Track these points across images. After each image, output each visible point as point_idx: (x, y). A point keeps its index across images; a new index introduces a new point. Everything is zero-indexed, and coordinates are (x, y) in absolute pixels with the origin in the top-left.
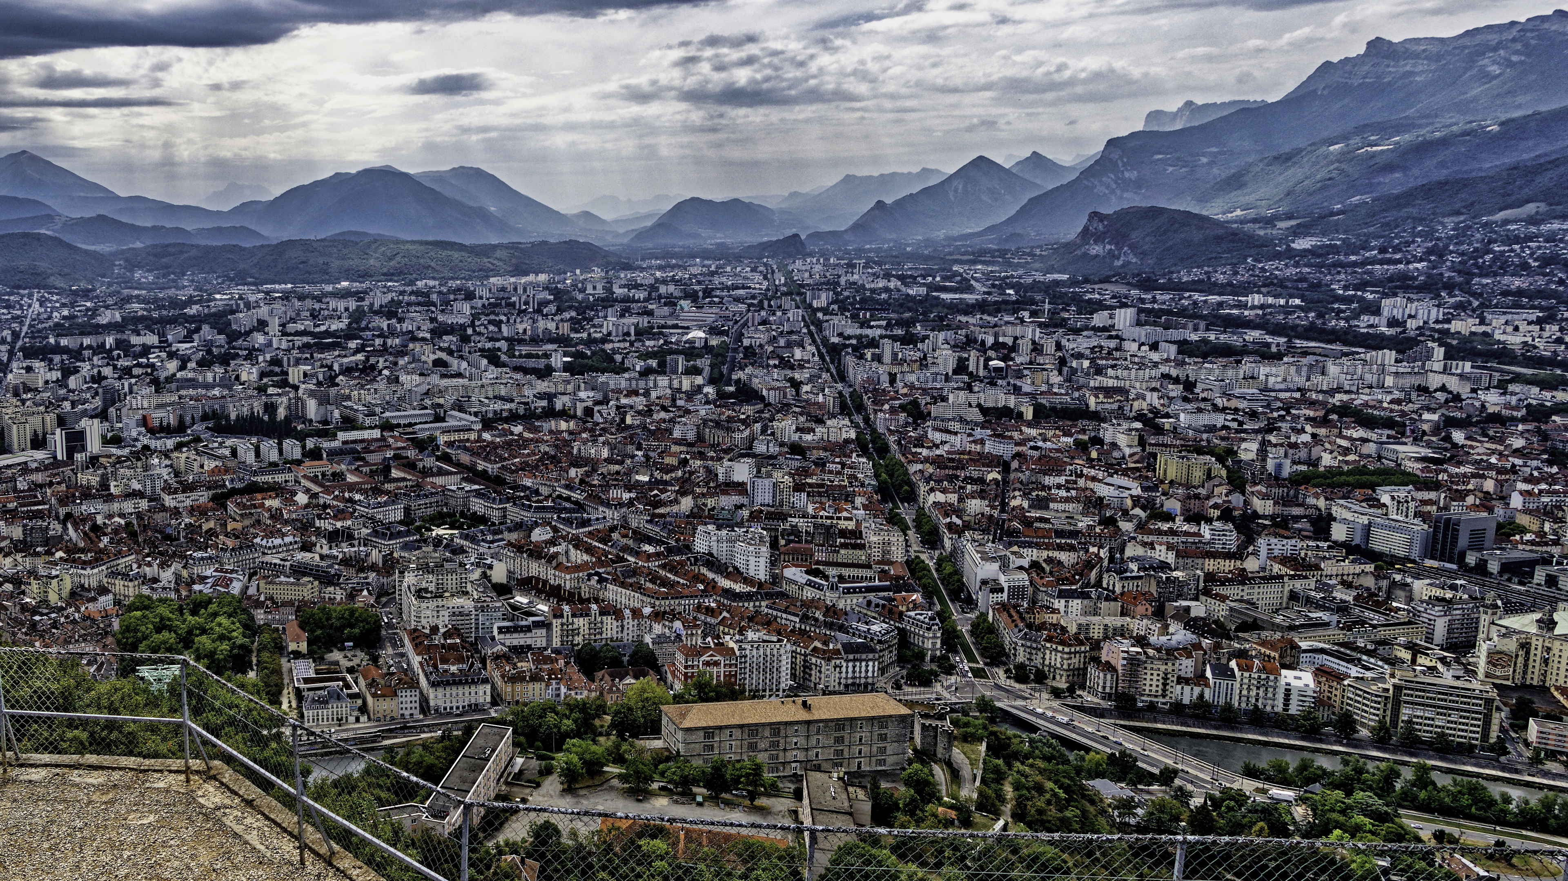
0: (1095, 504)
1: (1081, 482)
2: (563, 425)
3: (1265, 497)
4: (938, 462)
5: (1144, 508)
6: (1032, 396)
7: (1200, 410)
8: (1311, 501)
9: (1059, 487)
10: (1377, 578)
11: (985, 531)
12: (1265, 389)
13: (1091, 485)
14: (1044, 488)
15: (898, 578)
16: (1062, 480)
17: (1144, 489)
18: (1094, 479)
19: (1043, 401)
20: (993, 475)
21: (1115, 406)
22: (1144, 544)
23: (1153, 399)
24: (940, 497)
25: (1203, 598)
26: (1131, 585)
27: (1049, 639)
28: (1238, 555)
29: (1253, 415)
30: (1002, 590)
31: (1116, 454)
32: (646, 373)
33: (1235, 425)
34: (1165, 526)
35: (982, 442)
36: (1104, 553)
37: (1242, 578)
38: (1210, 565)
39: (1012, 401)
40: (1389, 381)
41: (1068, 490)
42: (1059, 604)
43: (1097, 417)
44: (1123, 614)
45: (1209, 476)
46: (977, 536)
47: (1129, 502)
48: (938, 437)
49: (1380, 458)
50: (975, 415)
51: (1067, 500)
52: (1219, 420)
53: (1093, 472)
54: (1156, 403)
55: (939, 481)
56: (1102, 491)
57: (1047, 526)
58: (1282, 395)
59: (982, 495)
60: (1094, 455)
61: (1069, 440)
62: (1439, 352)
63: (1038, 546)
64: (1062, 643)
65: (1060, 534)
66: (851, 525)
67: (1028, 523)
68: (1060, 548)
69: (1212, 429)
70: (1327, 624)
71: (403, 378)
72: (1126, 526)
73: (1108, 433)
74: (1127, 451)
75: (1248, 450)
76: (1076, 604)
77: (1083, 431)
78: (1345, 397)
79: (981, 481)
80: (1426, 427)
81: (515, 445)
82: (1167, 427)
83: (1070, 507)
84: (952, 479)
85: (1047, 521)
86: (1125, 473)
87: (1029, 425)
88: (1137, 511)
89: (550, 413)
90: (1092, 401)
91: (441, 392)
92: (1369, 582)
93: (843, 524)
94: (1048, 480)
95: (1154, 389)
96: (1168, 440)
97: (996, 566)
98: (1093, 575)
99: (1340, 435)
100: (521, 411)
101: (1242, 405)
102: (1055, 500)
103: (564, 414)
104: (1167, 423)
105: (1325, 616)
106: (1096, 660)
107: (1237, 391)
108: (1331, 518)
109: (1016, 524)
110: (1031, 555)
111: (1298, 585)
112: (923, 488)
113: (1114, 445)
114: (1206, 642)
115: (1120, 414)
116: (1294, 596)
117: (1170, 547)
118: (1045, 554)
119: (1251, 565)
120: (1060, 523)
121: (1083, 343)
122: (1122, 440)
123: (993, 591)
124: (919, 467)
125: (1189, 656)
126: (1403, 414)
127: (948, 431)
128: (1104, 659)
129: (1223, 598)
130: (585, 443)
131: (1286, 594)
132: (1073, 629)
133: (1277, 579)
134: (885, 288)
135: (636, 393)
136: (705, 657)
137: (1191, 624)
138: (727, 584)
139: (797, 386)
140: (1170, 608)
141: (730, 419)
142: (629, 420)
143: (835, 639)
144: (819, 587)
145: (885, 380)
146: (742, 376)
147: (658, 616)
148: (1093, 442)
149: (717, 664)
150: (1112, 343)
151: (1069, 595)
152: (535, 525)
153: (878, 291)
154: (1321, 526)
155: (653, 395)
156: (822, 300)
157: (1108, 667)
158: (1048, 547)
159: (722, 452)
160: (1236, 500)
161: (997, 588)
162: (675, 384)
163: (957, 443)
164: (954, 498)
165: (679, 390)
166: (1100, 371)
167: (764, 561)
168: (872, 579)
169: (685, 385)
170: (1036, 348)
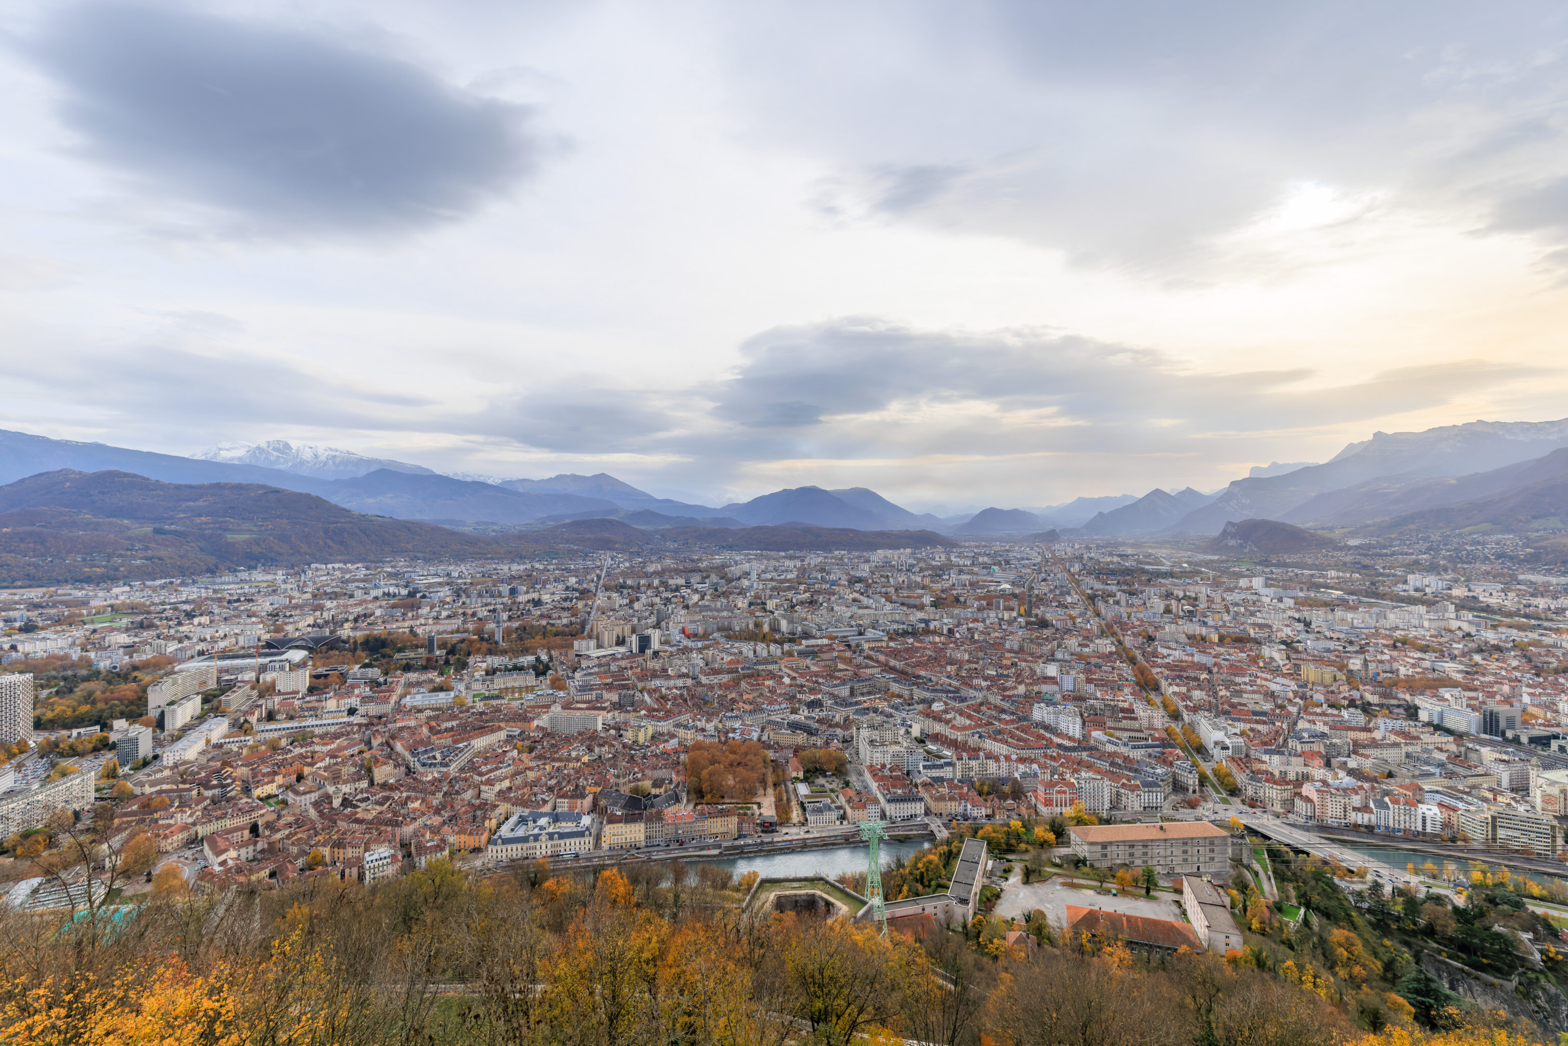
0: (1272, 695)
1: (1259, 681)
2: (937, 639)
3: (1372, 692)
4: (1167, 666)
5: (1301, 698)
6: (1216, 628)
7: (1318, 639)
8: (1401, 696)
9: (1245, 684)
10: (1458, 745)
11: (1209, 710)
12: (1353, 627)
13: (1264, 683)
14: (1236, 684)
15: (1163, 740)
16: (1247, 679)
17: (1300, 686)
18: (1266, 680)
19: (1222, 631)
20: (1204, 676)
21: (1266, 635)
22: (1309, 721)
23: (1288, 631)
24: (1176, 689)
25: (1353, 756)
26: (1307, 748)
27: (1267, 781)
28: (1367, 729)
29: (1351, 643)
30: (1228, 748)
31: (1274, 664)
32: (980, 609)
33: (1341, 648)
34: (1318, 710)
35: (1193, 655)
36: (1285, 726)
37: (1374, 744)
38: (1353, 735)
39: (1204, 631)
40: (1426, 624)
41: (1252, 686)
42: (1266, 758)
43: (1258, 642)
44: (1305, 765)
45: (1335, 680)
46: (1206, 714)
47: (1291, 695)
48: (1165, 652)
49: (1434, 670)
50: (1183, 638)
51: (1254, 692)
52: (1331, 645)
53: (1264, 675)
54: (1290, 633)
55: (1173, 679)
56: (1273, 687)
57: (1246, 708)
58: (1365, 631)
59: (1200, 687)
60: (1261, 664)
61: (1244, 655)
62: (1452, 608)
63: (1244, 721)
64: (1275, 783)
65: (1255, 713)
66: (1126, 705)
67: (1233, 706)
68: (1257, 722)
69: (1328, 650)
70: (1433, 774)
71: (836, 608)
72: (1293, 710)
73: (1266, 651)
74: (1281, 663)
75: (1355, 664)
76: (1276, 758)
77: (1251, 650)
78: (1403, 633)
79: (1196, 679)
80: (1456, 652)
81: (911, 650)
82: (1300, 649)
83: (1256, 696)
84: (1180, 677)
85: (1245, 705)
86: (1284, 676)
87: (1218, 645)
88: (1297, 700)
89: (927, 632)
90: (1252, 632)
91: (861, 617)
92: (1453, 748)
93: (1121, 705)
94: (1238, 680)
95: (1287, 626)
96: (1304, 656)
97: (1222, 733)
98: (1281, 740)
99: (1406, 656)
100: (910, 630)
101: (1342, 636)
102: (1246, 692)
103: (934, 632)
104: (1300, 647)
105: (1432, 769)
106: (1299, 794)
107: (1337, 628)
108: (1417, 708)
109: (1226, 707)
110: (1241, 726)
111: (1410, 749)
112: (1164, 684)
113: (1272, 658)
114: (1366, 785)
115: (1270, 640)
116: (1408, 756)
117: (1325, 723)
118: (1248, 726)
119: (1377, 735)
120: (1251, 707)
121: (1236, 597)
122: (1277, 656)
123: (1223, 748)
124: (1159, 670)
125: (1357, 794)
126: (1440, 644)
127: (1169, 648)
128: (1304, 794)
129: (1367, 757)
130: (953, 649)
131: (1404, 755)
132: (1277, 773)
133: (1396, 745)
134: (1112, 563)
135: (978, 621)
136: (1057, 788)
137: (1351, 772)
138: (1059, 741)
139: (1073, 618)
140: (1335, 762)
141: (1038, 638)
142: (976, 637)
143: (1135, 778)
144: (1116, 744)
145: (1125, 615)
146: (1039, 612)
147: (1021, 760)
148: (1258, 656)
149: (1064, 792)
150: (1255, 598)
151: (1270, 752)
152: (933, 701)
153: (1108, 564)
154: (1412, 712)
155: (988, 622)
156: (1076, 568)
157: (1308, 800)
158: (1249, 721)
159: (1037, 657)
160: (1356, 694)
161: (1225, 748)
162: (1000, 616)
163: (1177, 654)
164: (1184, 689)
165: (1002, 619)
166: (1253, 614)
167: (1078, 727)
168: (1146, 739)
169: (1006, 617)
170: (1210, 600)
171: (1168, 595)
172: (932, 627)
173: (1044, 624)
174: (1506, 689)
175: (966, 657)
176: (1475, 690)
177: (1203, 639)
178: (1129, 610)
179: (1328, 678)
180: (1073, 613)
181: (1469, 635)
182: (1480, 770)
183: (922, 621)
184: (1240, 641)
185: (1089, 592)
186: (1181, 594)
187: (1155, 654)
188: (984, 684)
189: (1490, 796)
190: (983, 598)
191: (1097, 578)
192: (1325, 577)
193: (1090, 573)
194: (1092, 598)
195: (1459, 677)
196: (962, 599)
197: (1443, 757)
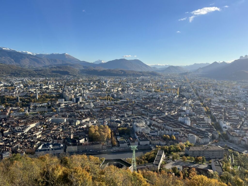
1: (236, 112)
2: (155, 100)
4: (213, 108)
9: (233, 112)
14: (230, 113)
15: (210, 126)
17: (246, 113)
19: (228, 99)
20: (222, 110)
24: (215, 113)
26: (246, 128)
27: (235, 136)
30: (227, 128)
31: (240, 108)
32: (167, 93)
35: (220, 105)
36: (241, 123)
39: (224, 99)
41: (234, 113)
42: (235, 131)
43: (237, 102)
44: (245, 132)
46: (222, 120)
47: (243, 115)
48: (213, 104)
50: (218, 101)
51: (234, 115)
53: (237, 110)
54: (245, 100)
55: (215, 111)
56: (239, 113)
57: (232, 119)
59: (221, 113)
60: (237, 108)
61: (233, 105)
63: (231, 122)
64: (237, 137)
65: (235, 120)
66: (202, 118)
67: (229, 118)
68: (235, 122)
71: (129, 92)
73: (239, 104)
74: (242, 107)
76: (238, 131)
77: (235, 104)
79: (220, 111)
81: (148, 103)
85: (232, 118)
86: (243, 111)
87: (227, 103)
90: (236, 99)
91: (135, 94)
94: (231, 111)
95: (245, 98)
97: (226, 125)
100: (148, 98)
102: (232, 115)
109: (227, 118)
112: (212, 112)
113: (240, 106)
115: (240, 101)
120: (234, 118)
123: (225, 128)
124: (211, 109)
128: (243, 139)
130: (159, 103)
132: (238, 135)
135: (166, 96)
136: (183, 138)
138: (184, 126)
141: (181, 100)
143: (203, 135)
144: (199, 127)
145: (204, 95)
146: (182, 94)
147: (175, 131)
149: (185, 139)
150: (237, 91)
151: (237, 129)
152: (153, 116)
153: (201, 81)
156: (193, 82)
157: (245, 141)
158: (233, 122)
159: (181, 105)
163: (217, 105)
164: (217, 114)
165: (172, 95)
166: (236, 95)
167: (190, 123)
168: (207, 126)
171: (216, 90)
172: (154, 97)
173: (183, 97)
175: (163, 105)
177: (223, 101)
178: (205, 93)
180: (191, 94)
183: (151, 95)
184: (233, 102)
186: (219, 90)
187: (211, 105)
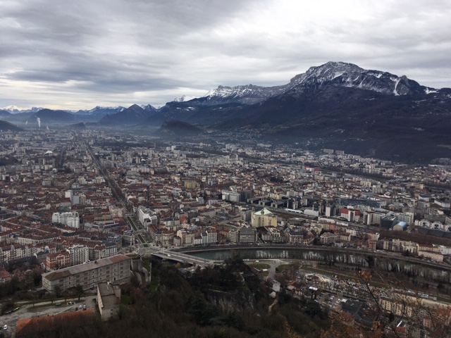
0: (171, 195)
1: (168, 190)
3: (208, 190)
4: (129, 187)
5: (183, 195)
6: (154, 168)
7: (193, 170)
8: (218, 191)
9: (162, 192)
11: (144, 205)
12: (206, 165)
14: (158, 192)
15: (121, 222)
16: (163, 190)
17: (183, 190)
18: (171, 189)
19: (156, 169)
20: (145, 190)
21: (173, 170)
22: (185, 205)
23: (182, 168)
24: (131, 197)
25: (198, 216)
26: (182, 215)
27: (163, 233)
28: (204, 205)
29: (204, 171)
31: (175, 182)
33: (200, 174)
34: (188, 199)
35: (141, 181)
36: (175, 208)
37: (206, 210)
38: (199, 208)
39: (148, 170)
40: (229, 162)
41: (164, 192)
42: (165, 223)
43: (170, 173)
44: (180, 223)
45: (197, 187)
46: (143, 207)
47: (179, 195)
48: (129, 180)
49: (229, 180)
50: (138, 174)
51: (165, 195)
52: (197, 173)
53: (170, 187)
55: (130, 193)
56: (173, 192)
58: (209, 166)
59: (142, 196)
60: (170, 183)
61: (163, 179)
62: (237, 156)
63: (158, 208)
64: (167, 233)
65: (164, 204)
66: (105, 207)
67: (155, 202)
68: (164, 208)
69: (196, 175)
70: (224, 219)
72: (179, 200)
73: (172, 177)
74: (178, 182)
75: (204, 179)
76: (169, 222)
77: (167, 177)
78: (221, 166)
79: (142, 192)
80: (236, 172)
82: (185, 175)
83: (166, 197)
84: (134, 192)
85: (160, 201)
86: (178, 187)
87: (153, 176)
88: (181, 196)
90: (168, 169)
92: (231, 208)
93: (103, 207)
94: (159, 190)
95: (182, 166)
96: (187, 178)
97: (148, 215)
98: (173, 214)
99: (221, 175)
101: (201, 169)
102: (161, 195)
105: (223, 217)
106: (176, 236)
107: (200, 166)
108: (222, 195)
109: (152, 203)
110: (157, 210)
111: (217, 210)
112: (126, 195)
113: (174, 180)
114: (200, 228)
115: (174, 172)
116: (217, 213)
117: (190, 205)
118: (160, 210)
119: (207, 207)
120: (163, 201)
121: (164, 155)
122: (176, 178)
124: (125, 189)
125: (197, 231)
126: (232, 170)
127: (131, 178)
128: (178, 235)
129: (202, 216)
132: (169, 229)
133: (213, 210)
134: (111, 139)
135: (27, 172)
136: (58, 257)
137: (196, 223)
138: (64, 231)
139: (85, 167)
140: (191, 220)
141: (63, 178)
142: (24, 180)
143: (103, 243)
144: (97, 228)
145: (113, 165)
146: (66, 165)
147: (39, 245)
148: (170, 180)
149: (63, 258)
150: (171, 155)
151: (167, 220)
153: (108, 140)
154: (220, 196)
155: (34, 171)
156: (92, 143)
157: (179, 238)
158: (161, 208)
159: (60, 189)
160: (203, 191)
161: (149, 221)
162: (42, 168)
163: (134, 181)
164: (135, 197)
165: (44, 170)
166: (169, 161)
167: (77, 222)
168: (113, 223)
169: (46, 168)
170: (153, 156)
171: (136, 154)
173: (68, 171)
174: (249, 184)
175: (15, 192)
176: (240, 185)
177: (147, 173)
178: (116, 162)
179: (194, 186)
180: (86, 164)
181: (241, 166)
182: (238, 215)
184: (164, 173)
185: (96, 154)
186: (141, 154)
187: (125, 181)
188: (24, 206)
189: (239, 224)
190: (33, 159)
191: (102, 148)
192: (199, 146)
193: (99, 145)
194: (97, 157)
195: (235, 181)
196: (19, 160)
197: (227, 212)
